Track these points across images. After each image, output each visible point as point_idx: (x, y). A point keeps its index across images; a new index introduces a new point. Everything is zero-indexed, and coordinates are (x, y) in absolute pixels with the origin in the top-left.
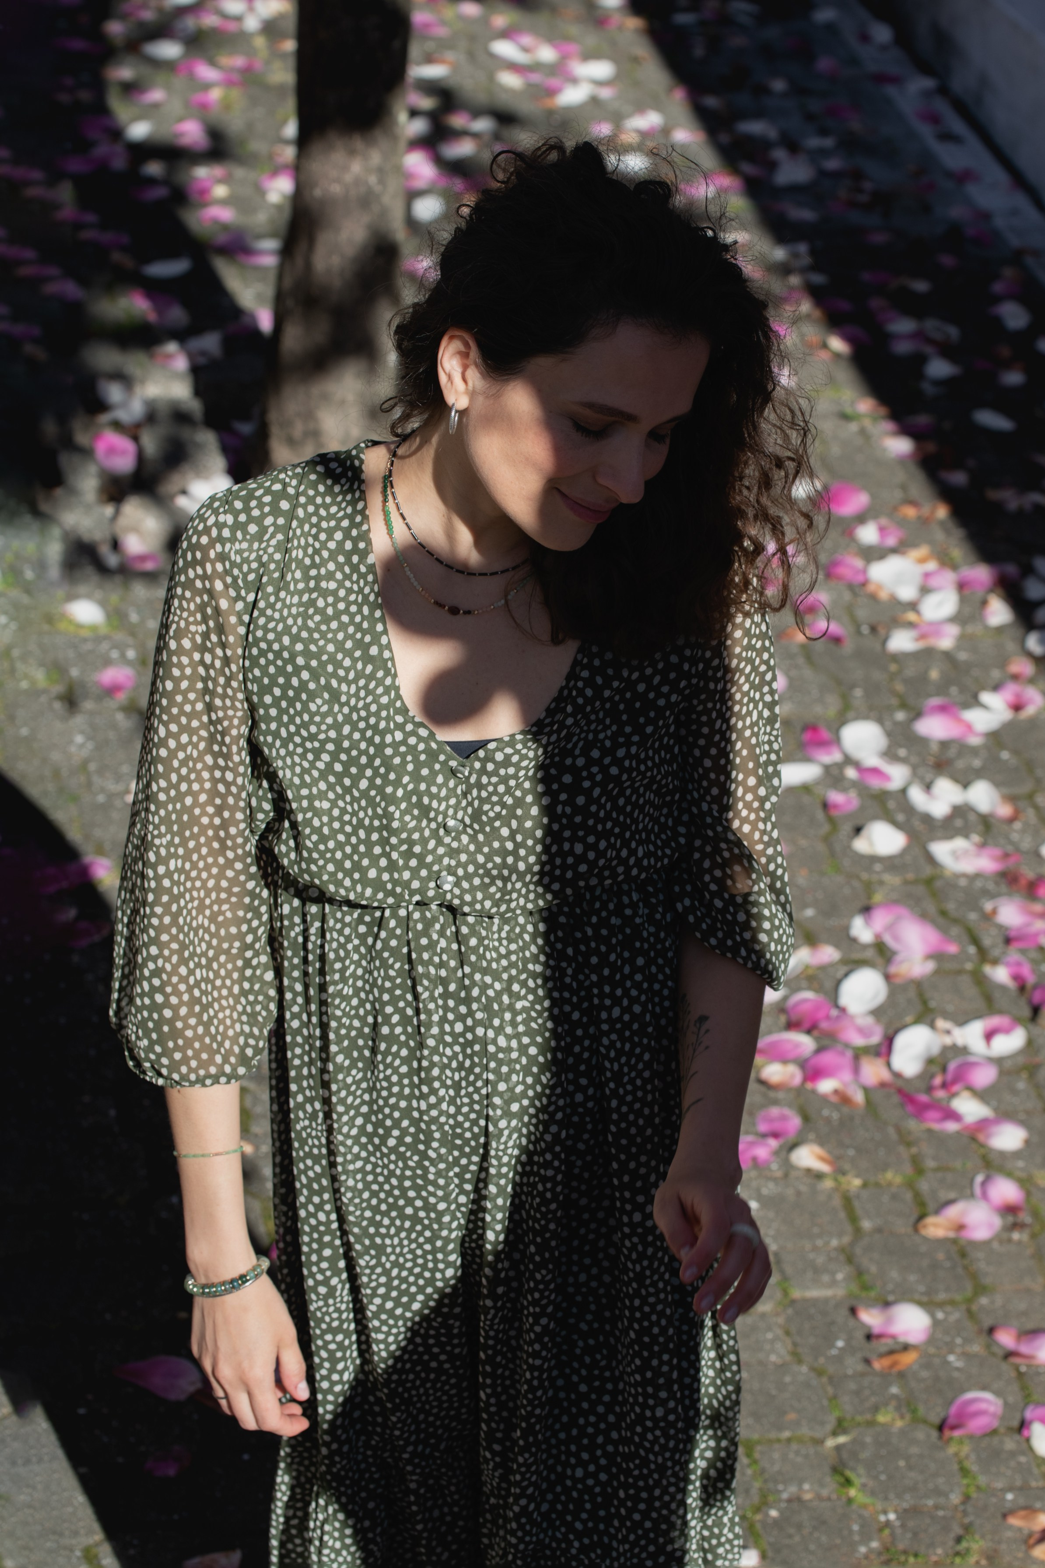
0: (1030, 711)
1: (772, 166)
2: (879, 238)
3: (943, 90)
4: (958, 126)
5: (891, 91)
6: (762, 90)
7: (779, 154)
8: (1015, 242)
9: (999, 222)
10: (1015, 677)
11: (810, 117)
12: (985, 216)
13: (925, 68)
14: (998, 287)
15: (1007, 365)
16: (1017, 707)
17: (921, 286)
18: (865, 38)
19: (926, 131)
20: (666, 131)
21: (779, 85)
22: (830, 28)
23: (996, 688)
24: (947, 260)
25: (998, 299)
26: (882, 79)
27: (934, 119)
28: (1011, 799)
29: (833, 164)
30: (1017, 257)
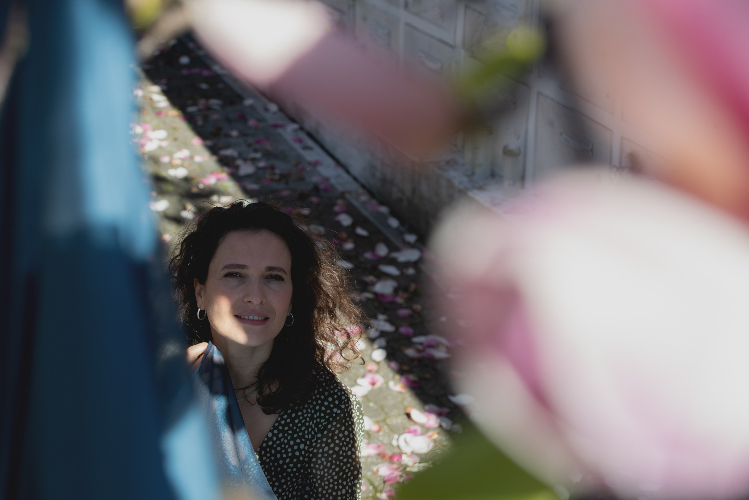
0: (378, 385)
1: (237, 167)
2: (286, 193)
3: (302, 129)
4: (310, 143)
5: (280, 131)
6: (228, 136)
7: (239, 162)
8: (340, 189)
9: (333, 181)
10: (370, 371)
11: (249, 145)
12: (327, 179)
13: (293, 120)
14: (337, 209)
15: (345, 241)
16: (373, 384)
17: (306, 212)
18: (266, 110)
19: (297, 146)
20: (191, 158)
21: (235, 133)
22: (252, 107)
23: (363, 376)
24: (314, 200)
25: (337, 214)
26: (276, 126)
27: (300, 141)
28: (377, 422)
29: (262, 164)
30: (342, 195)
